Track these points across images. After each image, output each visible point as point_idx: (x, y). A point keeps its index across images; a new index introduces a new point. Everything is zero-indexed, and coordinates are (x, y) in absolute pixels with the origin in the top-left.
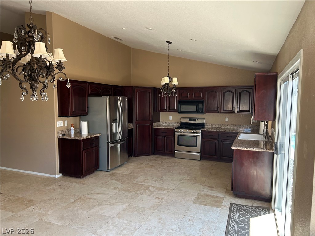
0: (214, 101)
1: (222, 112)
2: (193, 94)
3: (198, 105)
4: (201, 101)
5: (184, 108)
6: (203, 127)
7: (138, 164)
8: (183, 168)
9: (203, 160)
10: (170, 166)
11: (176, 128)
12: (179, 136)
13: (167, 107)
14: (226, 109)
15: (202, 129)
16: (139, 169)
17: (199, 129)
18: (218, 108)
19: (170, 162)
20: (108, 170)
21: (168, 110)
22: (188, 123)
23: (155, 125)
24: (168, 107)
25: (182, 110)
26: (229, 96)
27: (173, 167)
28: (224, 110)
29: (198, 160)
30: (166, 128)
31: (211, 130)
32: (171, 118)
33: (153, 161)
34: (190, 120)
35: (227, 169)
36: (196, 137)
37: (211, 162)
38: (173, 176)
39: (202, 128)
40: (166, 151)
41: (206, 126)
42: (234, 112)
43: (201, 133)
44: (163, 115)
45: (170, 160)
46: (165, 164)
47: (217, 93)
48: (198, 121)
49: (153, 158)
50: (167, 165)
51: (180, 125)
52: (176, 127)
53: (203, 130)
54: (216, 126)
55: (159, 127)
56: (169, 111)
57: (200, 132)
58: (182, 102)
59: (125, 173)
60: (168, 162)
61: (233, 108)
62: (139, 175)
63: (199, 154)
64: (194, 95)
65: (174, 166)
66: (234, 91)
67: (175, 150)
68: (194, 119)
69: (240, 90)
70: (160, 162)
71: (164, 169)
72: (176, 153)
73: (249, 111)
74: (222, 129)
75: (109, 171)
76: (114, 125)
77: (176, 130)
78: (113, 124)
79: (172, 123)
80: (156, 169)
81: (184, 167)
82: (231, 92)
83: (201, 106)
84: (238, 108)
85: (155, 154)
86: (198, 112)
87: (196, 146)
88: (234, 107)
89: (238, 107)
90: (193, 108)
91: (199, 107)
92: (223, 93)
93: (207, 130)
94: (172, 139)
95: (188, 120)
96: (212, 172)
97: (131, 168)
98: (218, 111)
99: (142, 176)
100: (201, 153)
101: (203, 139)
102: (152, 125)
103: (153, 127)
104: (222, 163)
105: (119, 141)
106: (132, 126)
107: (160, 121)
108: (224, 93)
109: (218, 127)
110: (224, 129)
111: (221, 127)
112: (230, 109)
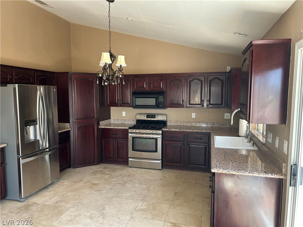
0: (177, 92)
1: (188, 106)
2: (150, 84)
3: (158, 97)
4: (162, 93)
5: (140, 101)
6: (164, 126)
7: (74, 182)
8: (137, 185)
9: (164, 168)
10: (120, 183)
11: (130, 128)
12: (133, 138)
13: (118, 100)
14: (193, 102)
15: (163, 129)
16: (73, 191)
17: (159, 129)
18: (183, 101)
19: (121, 175)
20: (22, 198)
21: (120, 104)
22: (145, 120)
23: (103, 125)
24: (120, 100)
25: (137, 103)
26: (196, 87)
27: (124, 185)
28: (190, 104)
29: (159, 170)
30: (117, 128)
31: (174, 130)
32: (124, 114)
33: (98, 176)
34: (148, 116)
35: (197, 183)
36: (156, 139)
37: (175, 171)
38: (120, 204)
39: (162, 127)
40: (118, 158)
41: (168, 124)
42: (203, 106)
43: (162, 134)
44: (114, 110)
45: (122, 172)
46: (114, 179)
47: (181, 82)
48: (159, 118)
49: (99, 170)
50: (117, 181)
51: (135, 123)
52: (130, 126)
53: (165, 130)
54: (180, 124)
55: (108, 127)
56: (121, 106)
57: (160, 132)
58: (137, 94)
59: (48, 203)
60: (118, 174)
61: (202, 101)
62: (68, 205)
63: (159, 162)
64: (153, 84)
65: (126, 183)
66: (202, 78)
67: (128, 157)
68: (153, 116)
69: (211, 78)
70: (107, 176)
71: (111, 189)
72: (131, 161)
73: (222, 104)
74: (187, 127)
75: (22, 200)
76: (31, 128)
77: (130, 131)
78: (29, 128)
79: (126, 121)
80: (99, 191)
81: (139, 184)
82: (199, 80)
83: (161, 99)
84: (208, 101)
85: (104, 163)
86: (158, 106)
87: (156, 151)
88: (203, 99)
89: (208, 99)
90: (152, 101)
91: (160, 100)
92: (188, 82)
93: (170, 130)
94: (125, 142)
95: (146, 116)
96: (177, 191)
97: (62, 190)
98: (183, 105)
99: (73, 206)
100: (162, 160)
101: (165, 142)
102: (98, 124)
103: (99, 127)
104: (189, 173)
105: (48, 150)
106: (69, 127)
107: (110, 119)
108: (190, 82)
109: (182, 124)
110: (191, 127)
111: (186, 124)
112: (198, 102)
